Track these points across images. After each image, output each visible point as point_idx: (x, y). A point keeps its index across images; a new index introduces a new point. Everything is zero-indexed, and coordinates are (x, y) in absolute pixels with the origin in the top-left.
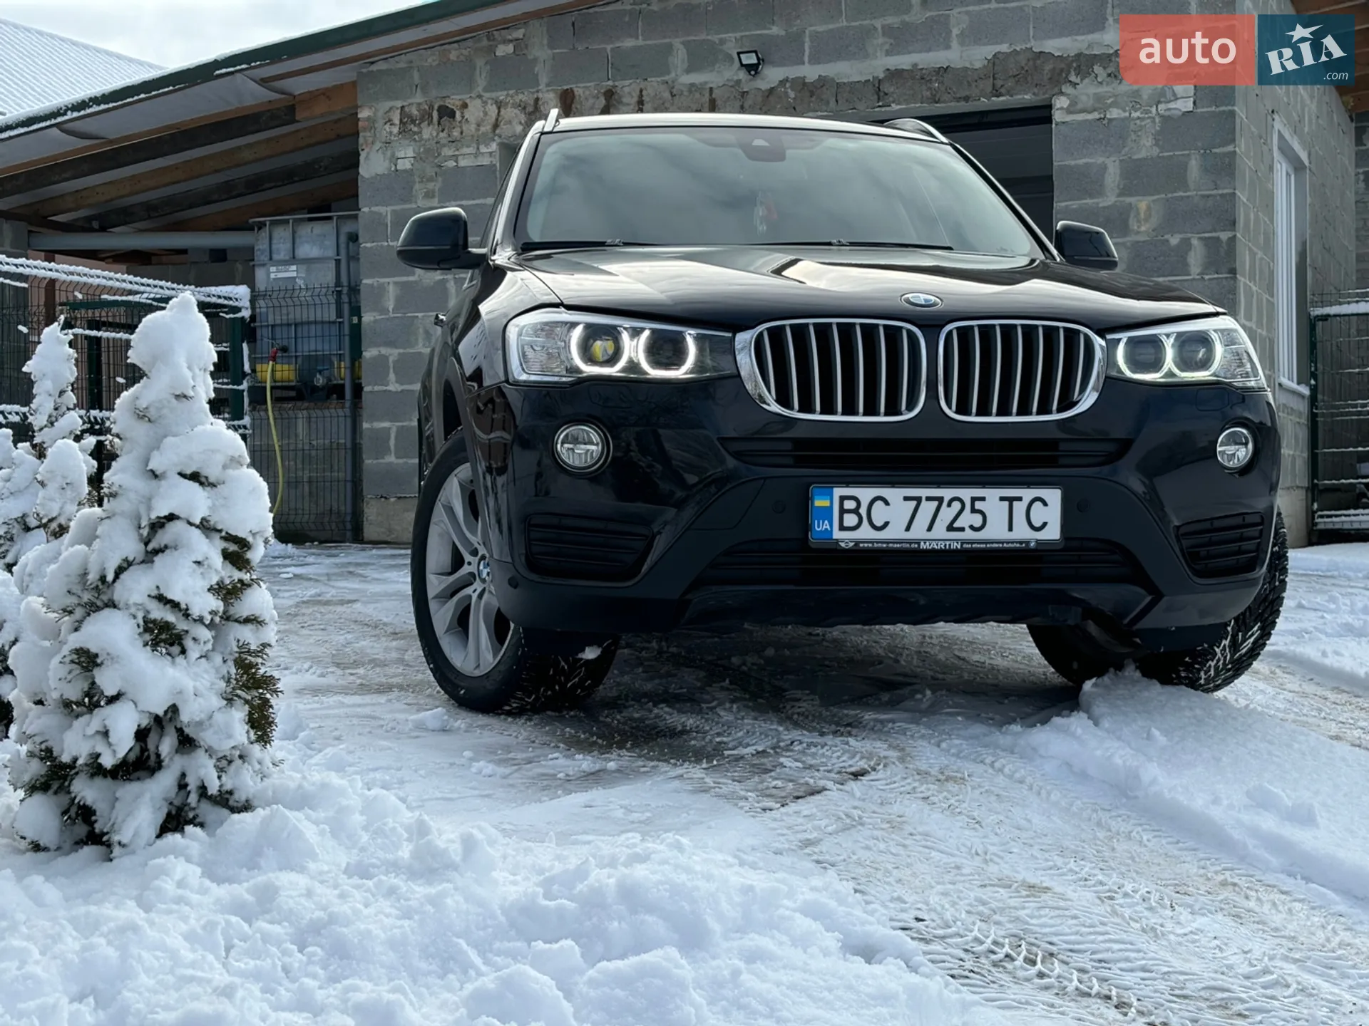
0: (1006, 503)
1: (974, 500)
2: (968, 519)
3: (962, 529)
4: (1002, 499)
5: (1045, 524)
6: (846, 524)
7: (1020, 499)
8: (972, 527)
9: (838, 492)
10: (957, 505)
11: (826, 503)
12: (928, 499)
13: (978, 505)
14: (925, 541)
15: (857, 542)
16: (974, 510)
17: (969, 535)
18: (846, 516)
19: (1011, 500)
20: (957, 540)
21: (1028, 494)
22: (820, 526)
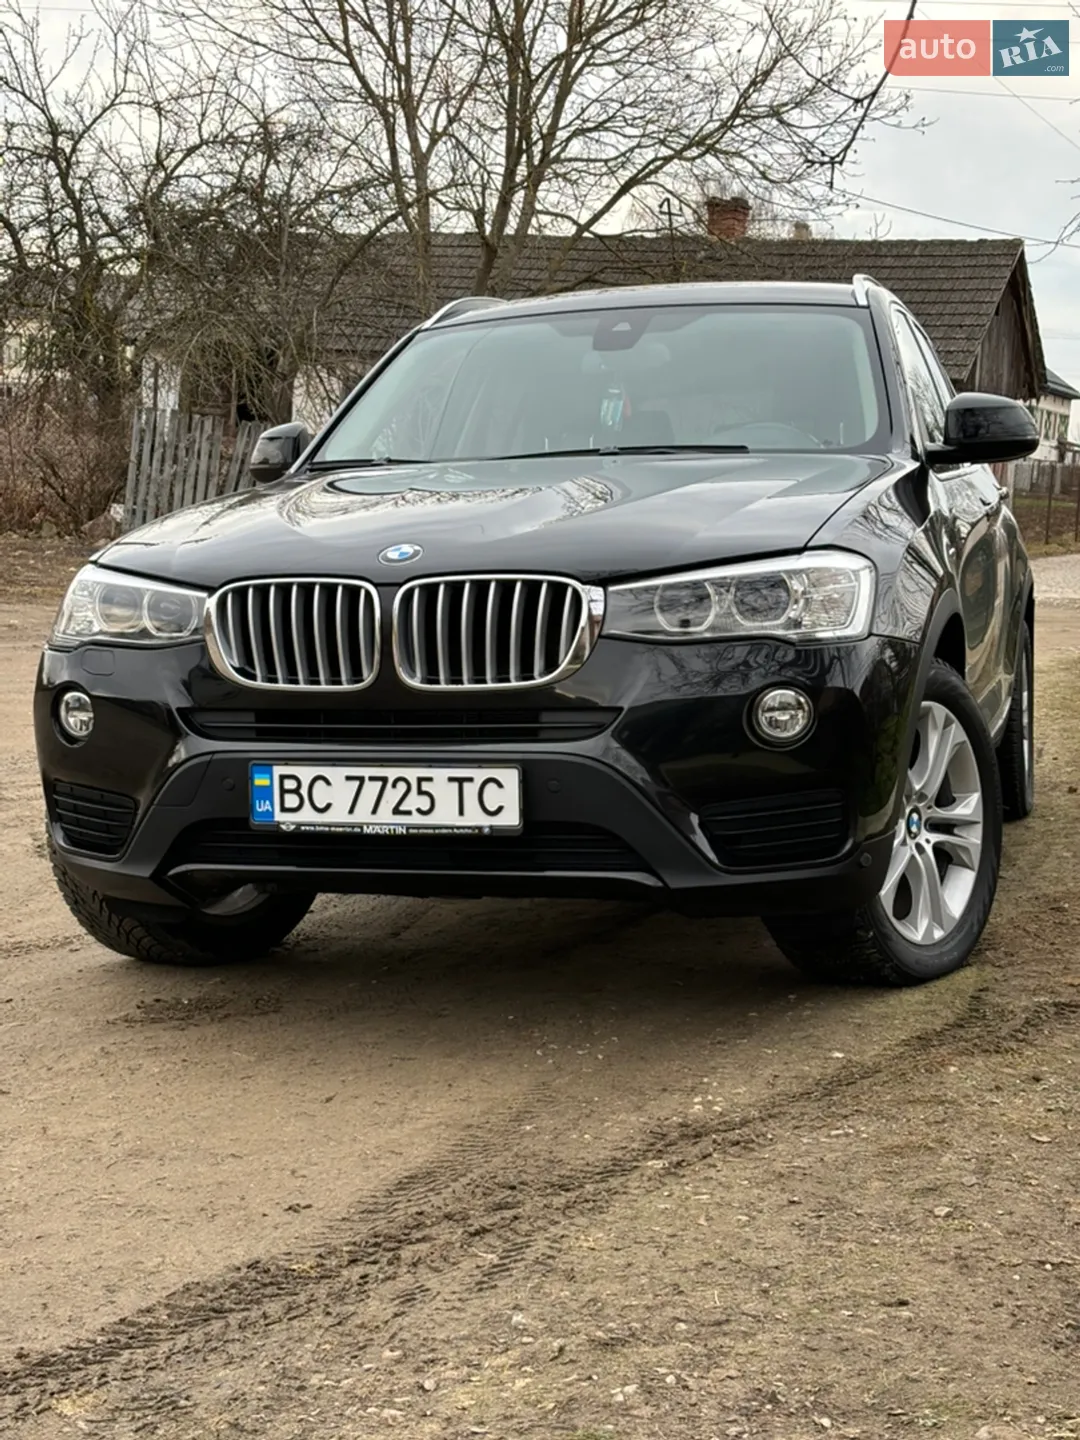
0: (456, 785)
1: (420, 780)
2: (415, 802)
3: (409, 813)
4: (451, 779)
5: (500, 809)
6: (288, 805)
7: (470, 780)
8: (419, 811)
9: (279, 770)
10: (402, 787)
11: (266, 782)
12: (372, 779)
13: (425, 786)
14: (368, 825)
15: (299, 825)
16: (421, 792)
17: (416, 819)
18: (288, 797)
19: (461, 781)
20: (402, 825)
21: (480, 775)
22: (261, 807)
